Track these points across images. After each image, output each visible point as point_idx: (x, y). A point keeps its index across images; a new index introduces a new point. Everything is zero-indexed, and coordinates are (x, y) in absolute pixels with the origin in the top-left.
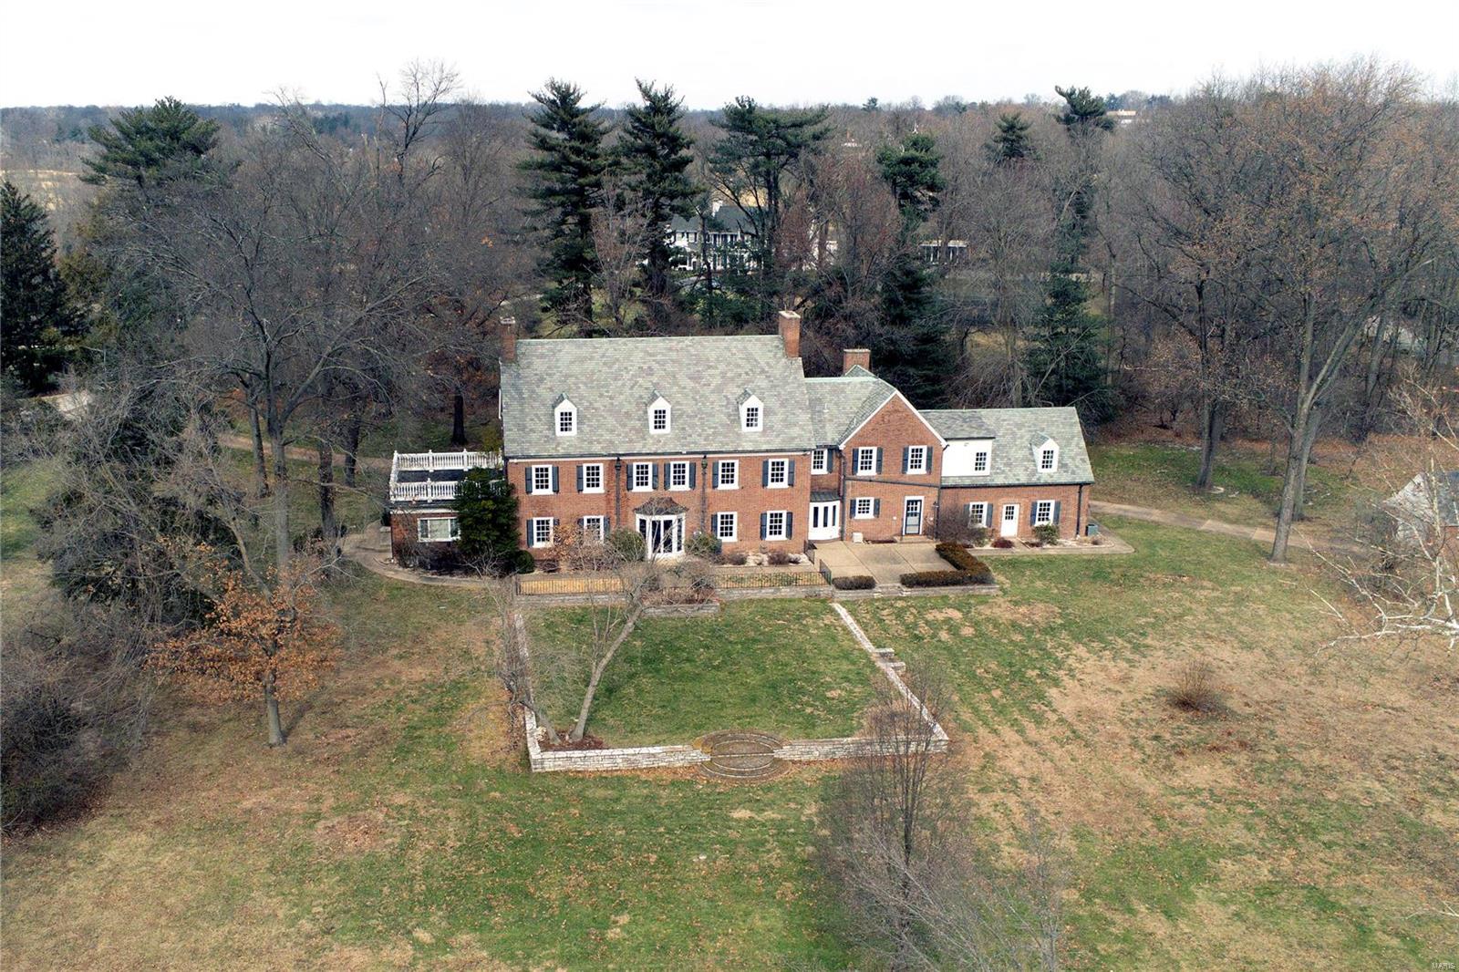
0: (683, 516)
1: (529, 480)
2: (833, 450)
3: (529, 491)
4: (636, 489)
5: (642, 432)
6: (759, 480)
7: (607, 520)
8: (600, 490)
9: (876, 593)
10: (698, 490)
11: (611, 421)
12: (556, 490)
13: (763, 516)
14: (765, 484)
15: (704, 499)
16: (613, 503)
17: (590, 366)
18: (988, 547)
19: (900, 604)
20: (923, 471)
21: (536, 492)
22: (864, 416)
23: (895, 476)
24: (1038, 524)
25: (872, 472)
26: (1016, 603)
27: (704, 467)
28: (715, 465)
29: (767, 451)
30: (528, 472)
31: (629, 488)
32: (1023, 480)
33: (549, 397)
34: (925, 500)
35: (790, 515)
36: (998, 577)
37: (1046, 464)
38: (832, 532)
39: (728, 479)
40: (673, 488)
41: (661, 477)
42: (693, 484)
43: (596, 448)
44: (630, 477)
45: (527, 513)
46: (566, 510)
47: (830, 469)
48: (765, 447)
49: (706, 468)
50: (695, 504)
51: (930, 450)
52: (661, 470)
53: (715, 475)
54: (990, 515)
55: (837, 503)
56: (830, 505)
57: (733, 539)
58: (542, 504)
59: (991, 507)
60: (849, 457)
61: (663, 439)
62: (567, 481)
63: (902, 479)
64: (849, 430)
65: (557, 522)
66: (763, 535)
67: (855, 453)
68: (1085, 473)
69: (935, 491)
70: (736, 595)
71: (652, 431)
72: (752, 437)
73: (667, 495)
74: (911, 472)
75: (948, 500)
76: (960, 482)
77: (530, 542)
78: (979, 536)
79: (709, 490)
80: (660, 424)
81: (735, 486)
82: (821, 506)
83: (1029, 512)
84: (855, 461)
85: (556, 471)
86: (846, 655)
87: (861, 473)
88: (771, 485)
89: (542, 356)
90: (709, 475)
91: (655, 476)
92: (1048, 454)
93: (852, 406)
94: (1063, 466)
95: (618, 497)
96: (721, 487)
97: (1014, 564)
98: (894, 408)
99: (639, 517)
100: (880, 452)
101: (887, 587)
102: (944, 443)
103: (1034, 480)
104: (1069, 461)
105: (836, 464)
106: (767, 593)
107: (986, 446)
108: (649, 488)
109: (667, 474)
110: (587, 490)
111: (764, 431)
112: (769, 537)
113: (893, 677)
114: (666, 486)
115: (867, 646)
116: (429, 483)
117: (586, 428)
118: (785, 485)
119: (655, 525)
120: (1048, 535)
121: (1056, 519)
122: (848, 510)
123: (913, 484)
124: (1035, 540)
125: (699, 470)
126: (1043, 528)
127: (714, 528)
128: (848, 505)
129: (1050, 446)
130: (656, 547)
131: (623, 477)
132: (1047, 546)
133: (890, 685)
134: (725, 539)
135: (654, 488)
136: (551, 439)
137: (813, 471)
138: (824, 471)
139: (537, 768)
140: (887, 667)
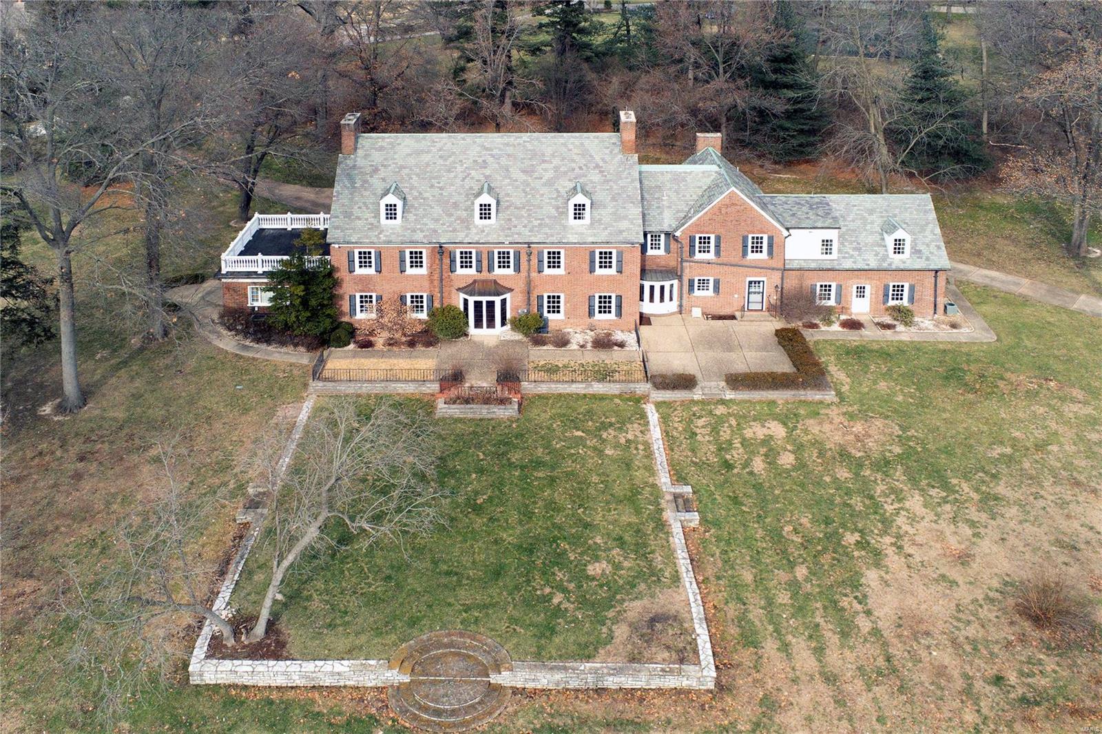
0: (507, 296)
1: (351, 261)
2: (667, 234)
3: (351, 271)
4: (460, 271)
5: (467, 222)
6: (587, 267)
7: (431, 300)
8: (423, 271)
9: (697, 395)
10: (524, 274)
11: (438, 211)
12: (379, 271)
13: (591, 298)
14: (592, 270)
15: (529, 281)
16: (436, 283)
18: (835, 328)
19: (720, 410)
20: (764, 256)
21: (359, 271)
22: (702, 207)
23: (736, 259)
24: (891, 303)
25: (711, 256)
26: (850, 417)
27: (530, 254)
28: (540, 254)
29: (593, 243)
30: (350, 254)
31: (453, 271)
32: (873, 265)
33: (380, 187)
34: (770, 282)
35: (619, 298)
37: (899, 250)
38: (670, 307)
39: (554, 264)
40: (498, 271)
41: (485, 263)
42: (518, 269)
43: (420, 236)
44: (453, 261)
45: (348, 291)
46: (389, 288)
47: (668, 250)
48: (590, 239)
50: (520, 286)
51: (771, 239)
52: (485, 256)
53: (541, 261)
54: (839, 294)
55: (675, 282)
56: (667, 284)
57: (560, 316)
58: (364, 283)
59: (839, 287)
60: (686, 242)
61: (488, 230)
62: (390, 263)
63: (744, 262)
64: (686, 218)
65: (380, 300)
66: (591, 315)
67: (692, 239)
68: (941, 259)
69: (779, 274)
70: (543, 390)
71: (477, 222)
72: (580, 229)
73: (491, 276)
74: (751, 256)
75: (791, 283)
76: (804, 265)
77: (352, 313)
78: (826, 315)
79: (534, 274)
80: (485, 216)
81: (561, 272)
82: (657, 284)
83: (881, 293)
84: (692, 246)
85: (379, 254)
87: (699, 256)
88: (599, 272)
90: (534, 261)
91: (479, 261)
92: (899, 242)
93: (692, 196)
94: (916, 252)
95: (441, 278)
96: (547, 271)
97: (858, 354)
98: (731, 203)
99: (462, 296)
100: (719, 236)
101: (710, 387)
102: (785, 233)
103: (885, 265)
104: (921, 247)
105: (673, 246)
107: (832, 235)
108: (472, 271)
109: (491, 260)
110: (410, 271)
111: (592, 224)
112: (598, 316)
113: (678, 540)
114: (490, 269)
115: (664, 479)
116: (260, 257)
117: (411, 217)
118: (612, 271)
119: (478, 305)
120: (903, 315)
121: (911, 299)
122: (686, 288)
123: (755, 266)
124: (888, 320)
125: (524, 258)
126: (894, 308)
127: (540, 306)
128: (686, 283)
129: (899, 234)
130: (478, 324)
131: (447, 261)
132: (900, 328)
133: (670, 555)
134: (551, 317)
135: (479, 271)
136: (374, 227)
137: (650, 252)
138: (661, 252)
139: (194, 680)
140: (676, 521)
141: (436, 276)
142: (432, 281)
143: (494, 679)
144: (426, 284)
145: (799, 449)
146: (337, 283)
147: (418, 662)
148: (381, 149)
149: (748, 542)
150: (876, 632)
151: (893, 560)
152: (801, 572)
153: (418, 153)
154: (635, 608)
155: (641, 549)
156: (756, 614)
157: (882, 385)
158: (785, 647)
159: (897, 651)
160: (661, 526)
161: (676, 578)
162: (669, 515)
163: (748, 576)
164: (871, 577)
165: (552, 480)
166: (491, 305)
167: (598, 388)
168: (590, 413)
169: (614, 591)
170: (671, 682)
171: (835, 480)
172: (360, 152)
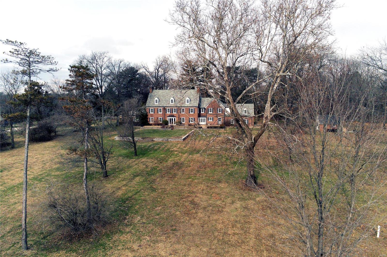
0: (175, 118)
3: (150, 113)
4: (167, 113)
6: (188, 112)
7: (163, 118)
8: (161, 113)
12: (154, 113)
14: (190, 113)
23: (216, 113)
27: (179, 109)
28: (181, 109)
30: (150, 109)
34: (222, 118)
36: (227, 129)
37: (245, 113)
38: (205, 123)
40: (174, 113)
41: (172, 111)
42: (177, 113)
43: (161, 106)
46: (156, 116)
47: (205, 112)
48: (190, 106)
50: (177, 116)
52: (172, 109)
53: (181, 111)
55: (205, 118)
57: (184, 122)
58: (152, 115)
61: (172, 105)
62: (156, 111)
64: (207, 105)
65: (154, 118)
66: (190, 122)
67: (208, 109)
69: (224, 117)
71: (170, 103)
72: (188, 104)
74: (219, 113)
77: (150, 121)
79: (180, 113)
82: (202, 118)
84: (208, 111)
85: (154, 109)
86: (183, 133)
87: (209, 113)
96: (182, 113)
98: (215, 101)
99: (168, 118)
100: (213, 109)
102: (224, 108)
104: (250, 112)
108: (169, 113)
110: (159, 113)
117: (160, 103)
118: (193, 113)
121: (248, 123)
122: (207, 119)
127: (181, 120)
128: (207, 118)
129: (246, 109)
130: (170, 123)
131: (165, 111)
135: (171, 113)
136: (154, 104)
137: (201, 113)
141: (164, 114)
142: (163, 115)
144: (162, 115)
146: (148, 115)
148: (157, 92)
153: (163, 93)
155: (181, 135)
166: (172, 119)
167: (186, 128)
172: (153, 93)
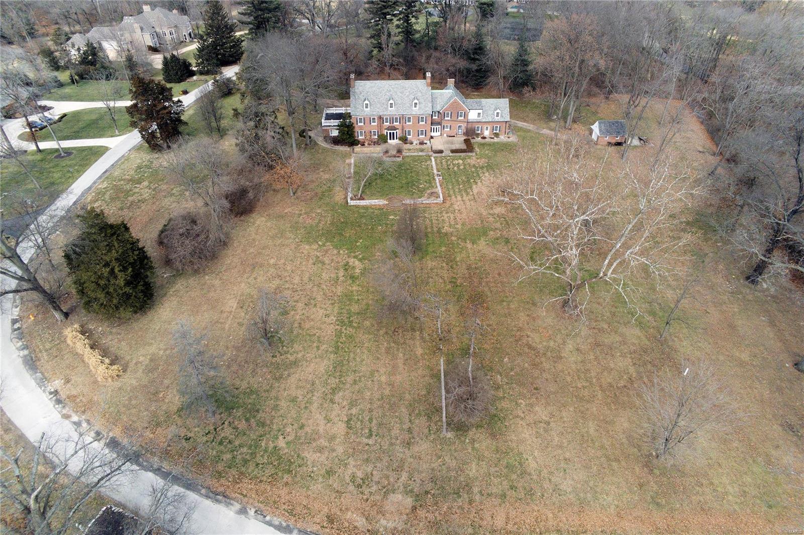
0: (397, 131)
1: (357, 121)
2: (438, 112)
3: (357, 124)
4: (385, 124)
5: (386, 109)
6: (417, 122)
7: (378, 132)
8: (376, 124)
9: (443, 154)
11: (379, 106)
13: (418, 131)
14: (419, 123)
15: (403, 126)
17: (374, 89)
18: (480, 138)
19: (448, 158)
20: (463, 118)
21: (359, 124)
22: (447, 103)
23: (455, 119)
24: (494, 132)
25: (449, 118)
26: (477, 158)
28: (406, 118)
29: (419, 114)
30: (357, 119)
31: (383, 123)
32: (490, 120)
33: (363, 99)
34: (464, 125)
35: (425, 131)
36: (477, 149)
37: (497, 116)
38: (438, 134)
39: (409, 121)
40: (395, 123)
41: (391, 121)
42: (400, 123)
43: (375, 113)
44: (383, 121)
45: (357, 129)
46: (367, 129)
47: (438, 117)
49: (403, 119)
50: (400, 128)
51: (465, 113)
53: (406, 120)
54: (481, 129)
55: (440, 126)
56: (438, 127)
57: (411, 136)
58: (361, 127)
59: (482, 127)
60: (443, 114)
61: (392, 111)
62: (367, 121)
63: (457, 120)
64: (443, 107)
65: (365, 132)
66: (418, 136)
67: (445, 113)
68: (508, 119)
70: (408, 154)
71: (389, 108)
72: (416, 111)
73: (393, 125)
74: (459, 118)
75: (470, 126)
76: (473, 121)
77: (358, 137)
78: (478, 135)
80: (391, 107)
81: (411, 123)
82: (435, 127)
83: (492, 129)
84: (445, 115)
85: (364, 119)
86: (428, 175)
87: (446, 118)
88: (421, 123)
89: (361, 86)
90: (404, 121)
92: (498, 113)
93: (445, 100)
94: (502, 117)
95: (380, 126)
96: (407, 123)
98: (455, 102)
99: (386, 131)
100: (451, 113)
101: (447, 153)
102: (468, 111)
103: (494, 120)
104: (503, 115)
105: (440, 115)
106: (416, 154)
107: (480, 111)
108: (388, 124)
109: (393, 120)
110: (372, 124)
111: (419, 109)
112: (420, 136)
113: (437, 181)
114: (393, 123)
115: (435, 171)
116: (332, 120)
117: (372, 109)
118: (424, 123)
119: (390, 133)
120: (497, 135)
121: (499, 131)
122: (442, 128)
123: (460, 121)
124: (493, 136)
125: (401, 119)
126: (495, 133)
127: (406, 134)
129: (498, 111)
130: (390, 139)
132: (495, 138)
133: (436, 184)
134: (408, 137)
135: (390, 123)
136: (363, 111)
137: (434, 118)
138: (436, 118)
139: (349, 204)
140: (437, 178)
142: (378, 127)
143: (403, 202)
145: (465, 165)
146: (354, 127)
147: (390, 200)
149: (451, 182)
150: (473, 194)
151: (479, 183)
152: (461, 186)
153: (372, 87)
154: (429, 191)
155: (430, 183)
156: (451, 192)
157: (487, 152)
158: (456, 197)
159: (476, 197)
160: (434, 179)
161: (437, 187)
162: (436, 177)
163: (451, 187)
164: (474, 187)
165: (411, 172)
166: (393, 133)
167: (421, 154)
168: (419, 159)
169: (424, 189)
170: (435, 202)
171: (471, 171)
172: (356, 87)
